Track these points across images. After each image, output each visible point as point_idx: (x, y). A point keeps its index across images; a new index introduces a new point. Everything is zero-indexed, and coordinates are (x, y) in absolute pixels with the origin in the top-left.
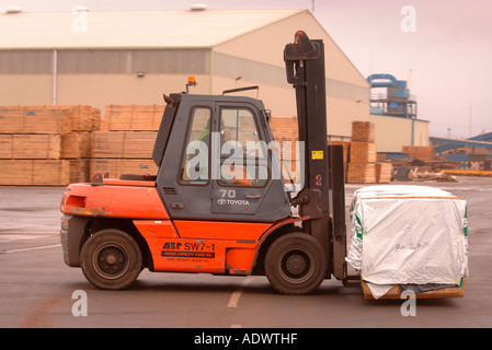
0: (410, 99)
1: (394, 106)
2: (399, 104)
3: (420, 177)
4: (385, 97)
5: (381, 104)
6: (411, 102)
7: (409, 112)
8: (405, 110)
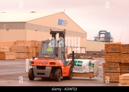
0: (111, 37)
1: (106, 39)
2: (107, 38)
3: (83, 58)
4: (104, 37)
5: (103, 39)
6: (111, 38)
7: (111, 41)
8: (109, 40)
